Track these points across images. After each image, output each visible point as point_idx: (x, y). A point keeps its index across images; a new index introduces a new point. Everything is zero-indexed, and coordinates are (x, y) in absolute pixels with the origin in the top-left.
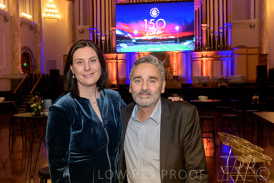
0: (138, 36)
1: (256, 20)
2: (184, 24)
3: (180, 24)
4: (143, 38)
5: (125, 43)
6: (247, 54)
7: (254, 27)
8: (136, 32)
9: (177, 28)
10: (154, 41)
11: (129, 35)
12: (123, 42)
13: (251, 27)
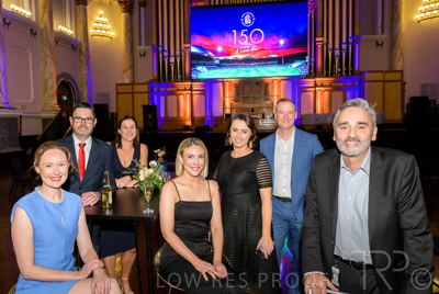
0: (223, 54)
1: (385, 36)
2: (291, 36)
3: (286, 37)
4: (231, 57)
5: (204, 65)
6: (384, 81)
7: (382, 45)
8: (220, 49)
9: (282, 42)
10: (247, 62)
11: (210, 53)
12: (200, 65)
13: (378, 45)
